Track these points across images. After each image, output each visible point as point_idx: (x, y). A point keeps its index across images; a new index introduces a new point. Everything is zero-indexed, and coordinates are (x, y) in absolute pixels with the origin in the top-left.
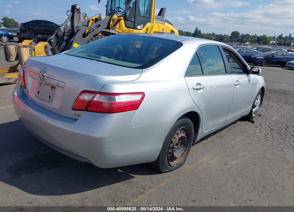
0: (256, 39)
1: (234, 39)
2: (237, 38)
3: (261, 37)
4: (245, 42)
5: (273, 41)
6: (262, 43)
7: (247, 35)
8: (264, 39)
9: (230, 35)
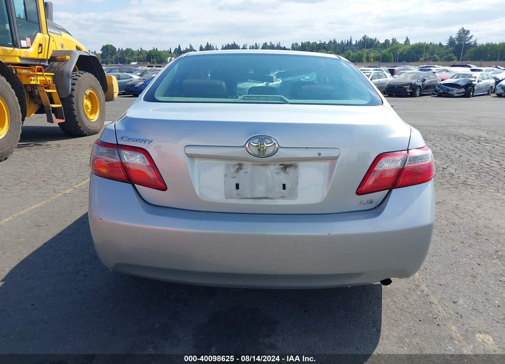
0: (146, 55)
1: (109, 58)
2: (114, 57)
3: (150, 51)
4: (129, 62)
5: (171, 58)
6: (156, 61)
7: (128, 50)
8: (156, 55)
9: (101, 52)
